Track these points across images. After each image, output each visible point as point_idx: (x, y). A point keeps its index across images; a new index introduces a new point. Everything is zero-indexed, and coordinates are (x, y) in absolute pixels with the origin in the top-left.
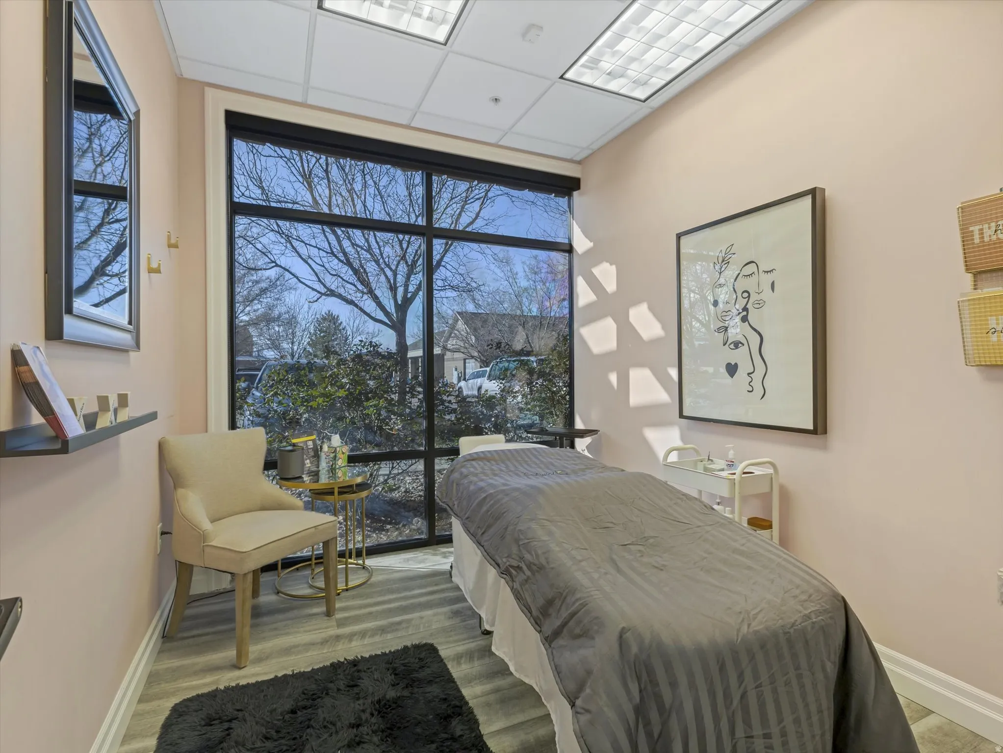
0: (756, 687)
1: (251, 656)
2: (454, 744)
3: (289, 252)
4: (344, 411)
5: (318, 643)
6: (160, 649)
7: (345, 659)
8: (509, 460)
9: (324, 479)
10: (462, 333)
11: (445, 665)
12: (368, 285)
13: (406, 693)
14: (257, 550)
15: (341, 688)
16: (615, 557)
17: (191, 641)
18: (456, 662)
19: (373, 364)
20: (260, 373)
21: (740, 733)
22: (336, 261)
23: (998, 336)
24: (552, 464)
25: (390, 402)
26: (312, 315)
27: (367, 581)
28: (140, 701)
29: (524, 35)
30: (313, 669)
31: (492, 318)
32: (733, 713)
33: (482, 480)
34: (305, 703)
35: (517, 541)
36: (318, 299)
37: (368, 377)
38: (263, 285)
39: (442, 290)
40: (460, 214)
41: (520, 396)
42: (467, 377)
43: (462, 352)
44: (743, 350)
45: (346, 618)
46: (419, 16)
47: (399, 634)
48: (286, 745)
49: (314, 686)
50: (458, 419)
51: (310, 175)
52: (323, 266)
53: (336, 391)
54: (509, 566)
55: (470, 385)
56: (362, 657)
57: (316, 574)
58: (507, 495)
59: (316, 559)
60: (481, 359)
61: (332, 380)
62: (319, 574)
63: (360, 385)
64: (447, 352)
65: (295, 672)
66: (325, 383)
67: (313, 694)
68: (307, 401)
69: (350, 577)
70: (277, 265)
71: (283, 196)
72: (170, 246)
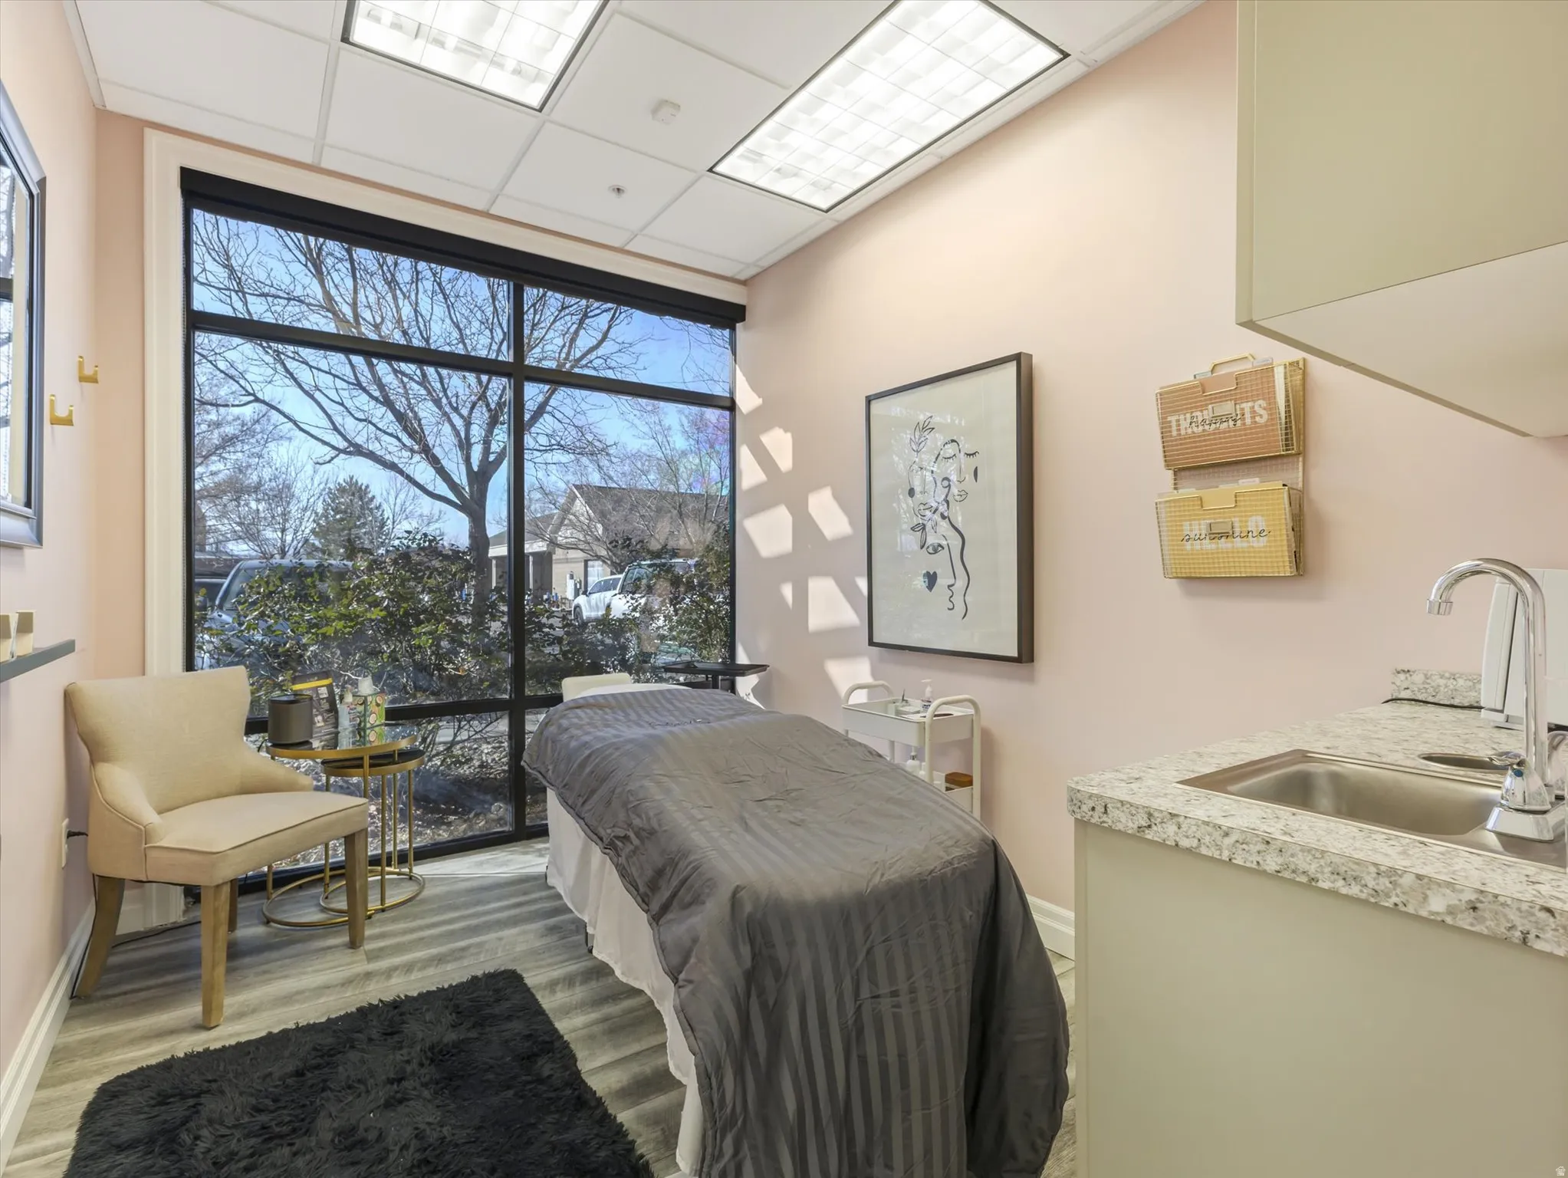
0: (884, 941)
1: (227, 1011)
2: (540, 1087)
3: (280, 379)
4: (378, 642)
5: (336, 986)
6: (68, 1014)
7: (381, 1001)
8: (630, 706)
9: (346, 743)
10: (582, 518)
11: (533, 996)
12: (421, 440)
13: (473, 1034)
14: (237, 850)
15: (373, 1037)
16: (746, 815)
17: (117, 1000)
18: (549, 990)
19: (428, 568)
20: (227, 582)
21: (865, 993)
22: (365, 397)
23: (1192, 545)
24: (692, 712)
25: (457, 628)
26: (321, 483)
27: (417, 895)
28: (41, 1086)
29: (655, 111)
30: (329, 1019)
31: (631, 497)
32: (857, 971)
33: (588, 733)
34: (319, 1061)
35: (625, 804)
36: (332, 459)
37: (419, 589)
38: (229, 430)
39: (546, 451)
40: (576, 332)
41: (662, 618)
42: (589, 589)
43: (581, 550)
44: (943, 554)
45: (381, 949)
46: (501, 66)
47: (466, 963)
48: (290, 1115)
49: (330, 1040)
50: (564, 653)
51: (319, 254)
52: (342, 404)
53: (366, 611)
54: (615, 837)
55: (593, 602)
56: (406, 996)
57: (332, 891)
58: (617, 749)
59: (332, 869)
60: (612, 561)
61: (360, 593)
62: (339, 891)
63: (406, 600)
64: (557, 549)
65: (300, 1025)
66: (347, 598)
67: (331, 1049)
68: (316, 626)
69: (388, 893)
70: (257, 400)
71: (268, 282)
72: (83, 379)
